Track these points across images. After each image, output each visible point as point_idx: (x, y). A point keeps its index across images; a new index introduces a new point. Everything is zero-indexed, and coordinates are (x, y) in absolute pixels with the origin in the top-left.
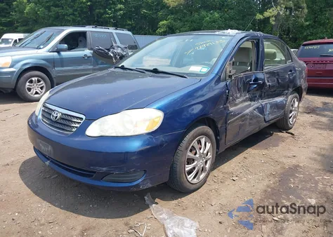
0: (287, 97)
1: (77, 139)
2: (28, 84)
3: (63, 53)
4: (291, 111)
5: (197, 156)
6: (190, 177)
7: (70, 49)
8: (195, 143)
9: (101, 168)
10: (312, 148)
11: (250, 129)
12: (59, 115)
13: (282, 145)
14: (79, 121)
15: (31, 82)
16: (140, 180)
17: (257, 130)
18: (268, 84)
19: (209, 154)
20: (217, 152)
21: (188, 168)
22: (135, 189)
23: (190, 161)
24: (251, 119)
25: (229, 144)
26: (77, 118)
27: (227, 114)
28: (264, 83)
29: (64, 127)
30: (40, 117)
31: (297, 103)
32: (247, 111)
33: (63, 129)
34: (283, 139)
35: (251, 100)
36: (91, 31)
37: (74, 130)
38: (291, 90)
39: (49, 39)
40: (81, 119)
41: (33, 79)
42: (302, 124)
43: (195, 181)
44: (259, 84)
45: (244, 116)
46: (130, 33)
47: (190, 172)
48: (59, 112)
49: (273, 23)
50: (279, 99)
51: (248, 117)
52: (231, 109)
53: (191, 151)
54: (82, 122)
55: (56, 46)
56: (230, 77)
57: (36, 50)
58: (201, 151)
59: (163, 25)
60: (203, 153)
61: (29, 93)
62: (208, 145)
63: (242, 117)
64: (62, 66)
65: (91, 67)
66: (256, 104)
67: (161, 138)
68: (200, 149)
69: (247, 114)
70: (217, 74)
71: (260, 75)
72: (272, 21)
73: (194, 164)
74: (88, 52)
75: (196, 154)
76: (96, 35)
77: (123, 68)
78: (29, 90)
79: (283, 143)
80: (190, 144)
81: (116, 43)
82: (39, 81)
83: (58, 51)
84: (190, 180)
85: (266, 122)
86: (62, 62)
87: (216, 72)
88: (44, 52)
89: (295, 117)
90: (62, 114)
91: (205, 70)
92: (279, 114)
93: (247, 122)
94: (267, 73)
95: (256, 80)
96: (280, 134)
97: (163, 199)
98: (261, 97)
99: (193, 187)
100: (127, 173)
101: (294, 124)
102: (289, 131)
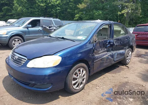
0: (126, 50)
1: (23, 68)
2: (13, 42)
3: (29, 29)
4: (128, 57)
5: (78, 77)
6: (75, 87)
7: (32, 27)
8: (77, 71)
9: (32, 82)
10: (136, 74)
11: (106, 65)
12: (17, 57)
13: (122, 72)
14: (25, 60)
15: (15, 41)
16: (50, 88)
17: (110, 65)
18: (116, 44)
19: (85, 76)
20: (89, 75)
21: (74, 82)
22: (48, 92)
23: (75, 79)
24: (107, 60)
25: (95, 72)
26: (24, 59)
27: (94, 58)
28: (114, 44)
29: (18, 63)
30: (10, 58)
31: (130, 53)
32: (105, 56)
33: (18, 64)
34: (123, 69)
35: (107, 51)
36: (42, 19)
37: (22, 64)
38: (127, 47)
39: (24, 23)
40: (25, 59)
41: (16, 40)
42: (133, 62)
43: (78, 88)
44: (111, 44)
45: (103, 59)
46: (60, 20)
47: (75, 84)
48: (17, 56)
49: (126, 16)
50: (121, 51)
51: (105, 59)
52: (96, 56)
53: (75, 74)
54: (26, 61)
55: (26, 25)
56: (95, 41)
57: (18, 27)
58: (80, 75)
59: (77, 16)
60: (81, 76)
61: (14, 46)
62: (84, 72)
63: (101, 59)
64: (29, 34)
65: (42, 35)
66: (109, 53)
67: (60, 69)
68: (80, 74)
69: (105, 58)
70: (89, 40)
71: (112, 41)
72: (125, 15)
73: (77, 80)
74: (40, 28)
75: (77, 76)
76: (44, 21)
77: (50, 36)
78: (14, 44)
79: (123, 71)
80: (74, 72)
81: (53, 24)
82: (18, 41)
83: (27, 28)
84: (75, 88)
85: (114, 61)
86: (29, 32)
87: (88, 39)
88: (21, 28)
89: (130, 59)
90: (19, 57)
91: (84, 38)
92: (121, 58)
93: (105, 61)
94: (115, 39)
95: (110, 42)
96: (122, 67)
97: (62, 96)
98: (113, 50)
99: (76, 91)
100: (43, 84)
101: (129, 62)
102: (127, 65)
